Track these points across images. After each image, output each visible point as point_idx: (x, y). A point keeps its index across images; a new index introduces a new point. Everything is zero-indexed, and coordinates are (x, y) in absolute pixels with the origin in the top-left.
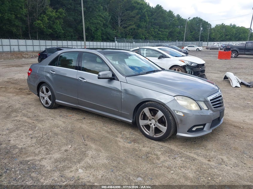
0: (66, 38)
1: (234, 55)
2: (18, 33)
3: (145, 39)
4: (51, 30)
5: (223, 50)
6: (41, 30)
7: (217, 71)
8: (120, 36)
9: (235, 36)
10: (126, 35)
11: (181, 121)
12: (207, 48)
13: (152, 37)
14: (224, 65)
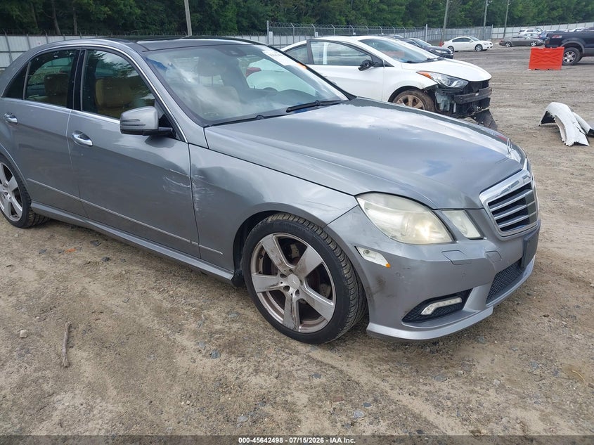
0: (148, 28)
1: (569, 58)
2: (25, 20)
3: (348, 24)
4: (107, 9)
5: (542, 47)
6: (81, 9)
7: (526, 100)
8: (284, 19)
9: (575, 8)
10: (299, 16)
11: (380, 282)
12: (503, 44)
13: (363, 20)
14: (543, 83)
